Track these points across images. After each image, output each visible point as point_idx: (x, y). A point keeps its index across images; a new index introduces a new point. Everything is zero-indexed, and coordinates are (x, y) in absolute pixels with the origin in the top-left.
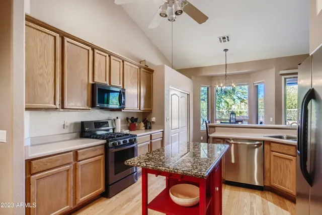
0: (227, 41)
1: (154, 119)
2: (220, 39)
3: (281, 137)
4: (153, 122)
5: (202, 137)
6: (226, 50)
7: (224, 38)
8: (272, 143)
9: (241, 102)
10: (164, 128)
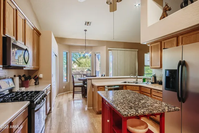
0: (89, 25)
1: (41, 76)
2: (86, 23)
3: (125, 82)
4: (41, 78)
5: (64, 87)
6: (86, 30)
7: (88, 23)
8: (127, 86)
9: (74, 63)
10: (51, 83)
